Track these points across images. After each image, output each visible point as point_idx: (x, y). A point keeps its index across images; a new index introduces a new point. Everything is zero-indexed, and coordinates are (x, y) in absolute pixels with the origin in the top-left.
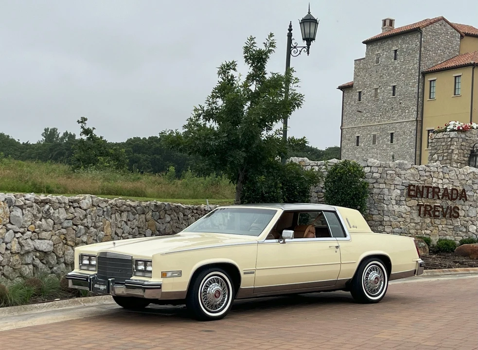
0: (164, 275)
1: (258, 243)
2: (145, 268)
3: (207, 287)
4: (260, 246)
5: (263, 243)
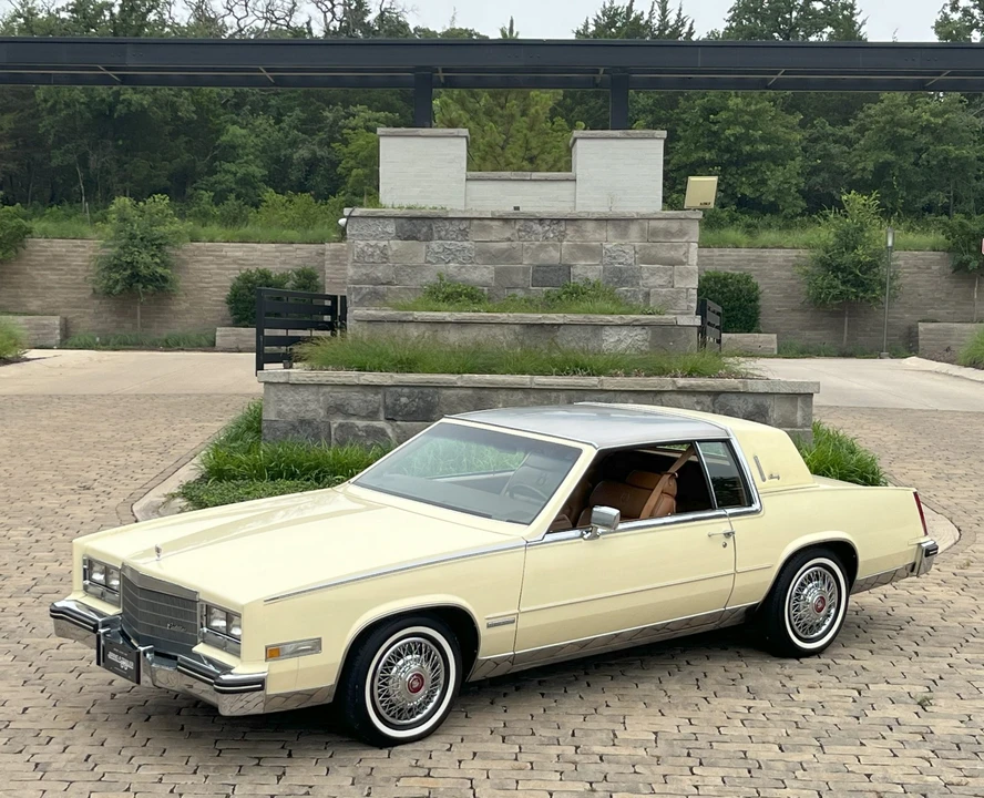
0: (273, 653)
1: (528, 545)
2: (228, 628)
3: (389, 665)
4: (531, 552)
5: (541, 543)
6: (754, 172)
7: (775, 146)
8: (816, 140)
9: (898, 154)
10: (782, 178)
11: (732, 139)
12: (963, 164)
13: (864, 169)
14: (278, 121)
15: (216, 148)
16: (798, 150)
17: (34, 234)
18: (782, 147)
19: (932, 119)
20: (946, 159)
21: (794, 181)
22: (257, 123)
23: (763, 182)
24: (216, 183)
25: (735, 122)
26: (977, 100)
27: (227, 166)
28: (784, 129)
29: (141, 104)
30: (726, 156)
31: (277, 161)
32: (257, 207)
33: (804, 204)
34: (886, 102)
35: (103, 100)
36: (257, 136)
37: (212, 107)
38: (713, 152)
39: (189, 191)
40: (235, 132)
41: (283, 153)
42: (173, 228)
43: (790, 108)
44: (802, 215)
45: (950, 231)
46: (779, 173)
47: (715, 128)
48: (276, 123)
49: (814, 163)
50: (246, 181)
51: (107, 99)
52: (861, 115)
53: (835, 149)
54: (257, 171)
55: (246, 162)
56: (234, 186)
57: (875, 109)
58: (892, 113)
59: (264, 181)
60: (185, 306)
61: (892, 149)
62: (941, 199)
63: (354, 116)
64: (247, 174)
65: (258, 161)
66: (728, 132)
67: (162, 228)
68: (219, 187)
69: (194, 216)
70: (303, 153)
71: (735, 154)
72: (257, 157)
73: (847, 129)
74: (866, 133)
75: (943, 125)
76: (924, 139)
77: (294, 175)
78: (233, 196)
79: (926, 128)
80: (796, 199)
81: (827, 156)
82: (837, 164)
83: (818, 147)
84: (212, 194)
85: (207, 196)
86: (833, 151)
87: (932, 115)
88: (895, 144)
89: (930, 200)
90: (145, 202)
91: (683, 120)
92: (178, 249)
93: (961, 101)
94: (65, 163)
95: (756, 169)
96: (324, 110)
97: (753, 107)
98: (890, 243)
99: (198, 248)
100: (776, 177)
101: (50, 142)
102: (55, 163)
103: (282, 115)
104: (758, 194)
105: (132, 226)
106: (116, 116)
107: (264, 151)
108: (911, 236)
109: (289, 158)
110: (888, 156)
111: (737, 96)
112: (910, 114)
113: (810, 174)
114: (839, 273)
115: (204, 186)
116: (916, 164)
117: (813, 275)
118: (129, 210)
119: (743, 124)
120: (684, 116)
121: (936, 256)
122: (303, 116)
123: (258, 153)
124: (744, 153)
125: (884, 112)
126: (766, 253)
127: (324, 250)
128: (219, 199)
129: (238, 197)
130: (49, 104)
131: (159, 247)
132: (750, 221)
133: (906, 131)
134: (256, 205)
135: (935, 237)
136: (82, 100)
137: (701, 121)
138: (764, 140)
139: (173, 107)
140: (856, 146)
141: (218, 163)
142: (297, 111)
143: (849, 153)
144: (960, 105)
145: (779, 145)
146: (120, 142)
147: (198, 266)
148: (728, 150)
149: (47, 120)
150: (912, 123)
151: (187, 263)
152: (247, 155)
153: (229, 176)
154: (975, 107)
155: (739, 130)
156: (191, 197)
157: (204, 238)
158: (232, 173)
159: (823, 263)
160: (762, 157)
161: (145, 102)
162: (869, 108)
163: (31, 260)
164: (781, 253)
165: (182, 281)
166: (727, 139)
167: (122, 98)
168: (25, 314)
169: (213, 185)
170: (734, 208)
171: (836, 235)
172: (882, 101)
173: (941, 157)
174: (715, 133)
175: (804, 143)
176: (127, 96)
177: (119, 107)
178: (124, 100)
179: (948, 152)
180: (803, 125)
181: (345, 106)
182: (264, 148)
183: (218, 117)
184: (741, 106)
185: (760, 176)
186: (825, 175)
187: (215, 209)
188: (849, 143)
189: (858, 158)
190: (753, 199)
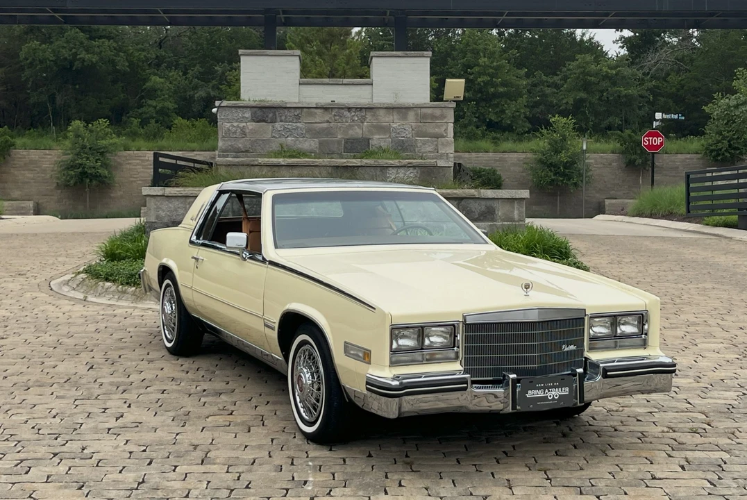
6: (497, 105)
7: (509, 89)
8: (535, 85)
9: (587, 93)
10: (515, 109)
11: (482, 84)
12: (629, 100)
13: (567, 103)
14: (185, 73)
15: (142, 91)
16: (525, 91)
17: (17, 147)
18: (514, 89)
19: (609, 71)
20: (619, 96)
21: (522, 111)
22: (171, 74)
23: (503, 111)
24: (142, 113)
25: (484, 74)
26: (637, 60)
27: (150, 102)
28: (515, 78)
29: (92, 61)
30: (479, 95)
31: (185, 99)
32: (170, 129)
33: (528, 125)
34: (580, 60)
35: (66, 59)
36: (171, 83)
37: (140, 64)
38: (471, 92)
39: (124, 118)
40: (156, 80)
41: (188, 93)
42: (111, 141)
43: (519, 65)
44: (528, 132)
45: (622, 141)
46: (513, 106)
47: (471, 77)
48: (183, 75)
49: (535, 99)
50: (163, 112)
51: (68, 58)
52: (564, 69)
53: (548, 91)
54: (170, 105)
55: (163, 100)
56: (154, 115)
57: (573, 65)
58: (583, 67)
59: (176, 113)
60: (119, 193)
61: (584, 90)
62: (617, 121)
63: (235, 70)
64: (163, 108)
65: (171, 99)
66: (479, 80)
67: (104, 142)
68: (144, 116)
69: (127, 135)
70: (201, 93)
71: (485, 93)
72: (170, 96)
73: (556, 78)
74: (568, 80)
75: (617, 74)
76: (604, 84)
77: (196, 108)
78: (153, 121)
79: (606, 77)
80: (525, 122)
81: (544, 95)
82: (549, 99)
83: (538, 89)
84: (140, 120)
85: (136, 121)
86: (547, 92)
87: (609, 68)
88: (586, 87)
89: (610, 123)
90: (92, 124)
91: (451, 72)
92: (116, 155)
93: (627, 60)
94: (40, 100)
95: (498, 103)
96: (216, 66)
97: (495, 64)
98: (585, 148)
99: (129, 155)
100: (511, 108)
101: (29, 86)
102: (32, 101)
103: (187, 70)
104: (500, 119)
105: (83, 139)
106: (74, 69)
107: (175, 93)
108: (598, 145)
109: (192, 97)
110: (582, 95)
111: (485, 57)
112: (595, 68)
113: (533, 107)
114: (552, 168)
115: (133, 115)
116: (600, 99)
117: (536, 170)
118: (82, 129)
119: (489, 75)
120: (451, 70)
121: (615, 156)
122: (202, 70)
123: (170, 94)
124: (490, 93)
125: (579, 67)
126: (506, 155)
127: (215, 155)
128: (144, 123)
129: (157, 122)
130: (28, 61)
131: (102, 154)
132: (495, 135)
133: (593, 78)
134: (170, 128)
135: (614, 145)
136: (51, 59)
137: (462, 73)
138: (503, 84)
139: (113, 63)
140: (562, 89)
141: (144, 100)
142: (198, 67)
143: (557, 93)
144: (627, 62)
145: (512, 88)
146: (77, 87)
147: (128, 166)
148: (480, 91)
149: (27, 72)
150: (596, 74)
151: (120, 164)
152: (164, 95)
153: (151, 109)
154: (637, 64)
155: (487, 78)
156: (125, 123)
157: (133, 149)
158: (153, 107)
159: (541, 162)
160: (502, 95)
161: (94, 60)
162: (569, 65)
163: (15, 164)
164: (515, 155)
165: (118, 177)
166: (479, 84)
167: (78, 57)
168: (9, 200)
169: (141, 114)
170: (485, 128)
171: (549, 144)
172: (577, 60)
173: (616, 95)
174: (472, 80)
175: (529, 88)
176: (81, 56)
177: (76, 63)
178: (80, 58)
179: (620, 92)
180: (527, 76)
181: (230, 63)
182: (175, 90)
183: (144, 70)
184: (487, 63)
185: (501, 107)
186: (542, 107)
187: (142, 130)
188: (557, 86)
189: (563, 96)
190: (497, 123)
